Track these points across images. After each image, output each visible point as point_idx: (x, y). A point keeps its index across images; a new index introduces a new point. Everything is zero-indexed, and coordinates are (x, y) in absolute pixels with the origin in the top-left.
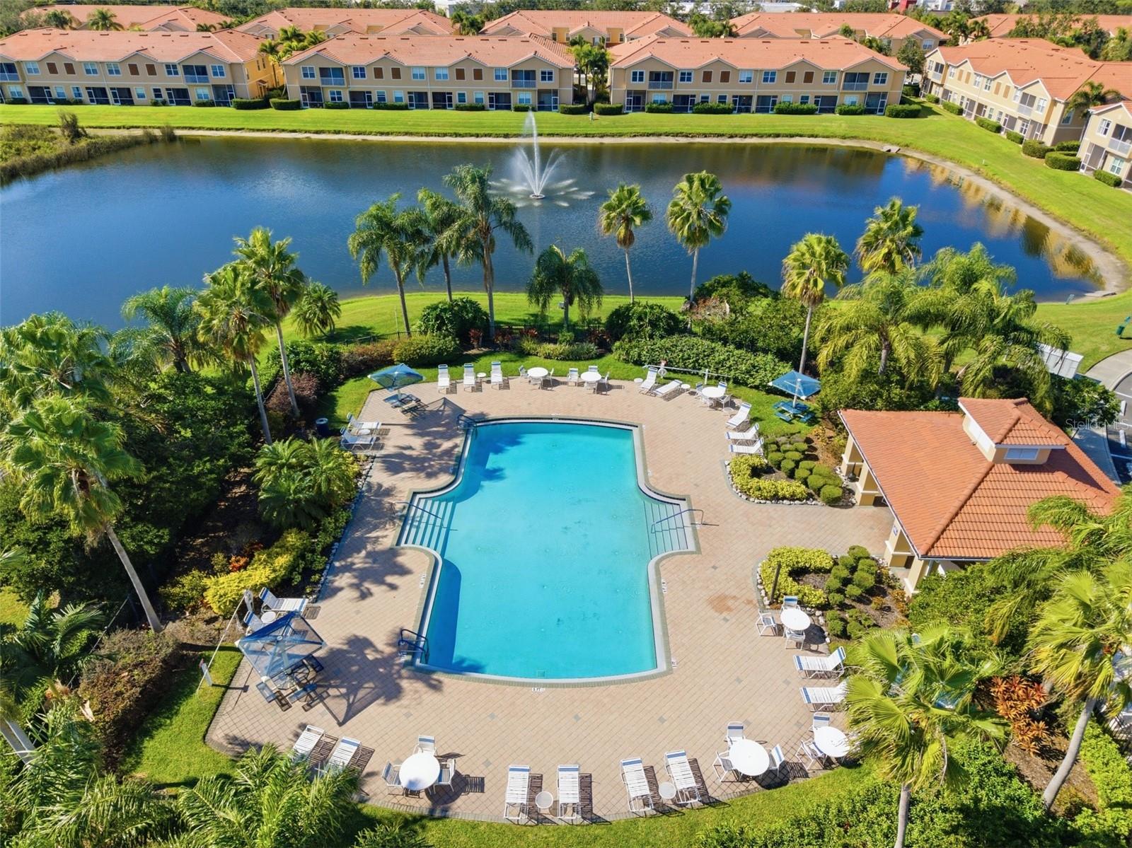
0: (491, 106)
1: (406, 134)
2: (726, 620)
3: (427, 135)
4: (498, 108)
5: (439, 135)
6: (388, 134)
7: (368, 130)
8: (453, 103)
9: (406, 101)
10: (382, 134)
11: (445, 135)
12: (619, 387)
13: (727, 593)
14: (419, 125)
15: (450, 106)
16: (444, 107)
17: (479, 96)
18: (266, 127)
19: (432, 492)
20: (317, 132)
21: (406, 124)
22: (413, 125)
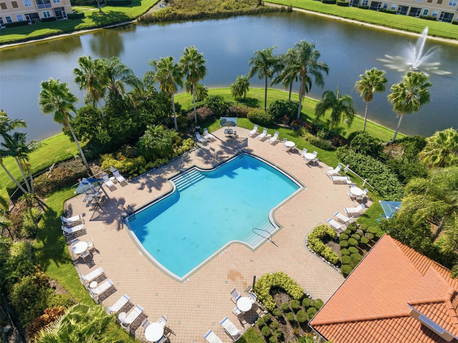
0: (440, 19)
1: (384, 25)
2: (227, 282)
3: (393, 28)
4: (443, 20)
5: (398, 29)
6: (375, 24)
7: (367, 20)
8: (420, 14)
9: (396, 10)
10: (372, 23)
11: (402, 29)
12: (321, 167)
13: (242, 274)
14: (393, 22)
15: (418, 15)
16: (414, 16)
17: (436, 13)
18: (326, 12)
19: (202, 169)
20: (345, 18)
21: (386, 21)
22: (390, 22)
